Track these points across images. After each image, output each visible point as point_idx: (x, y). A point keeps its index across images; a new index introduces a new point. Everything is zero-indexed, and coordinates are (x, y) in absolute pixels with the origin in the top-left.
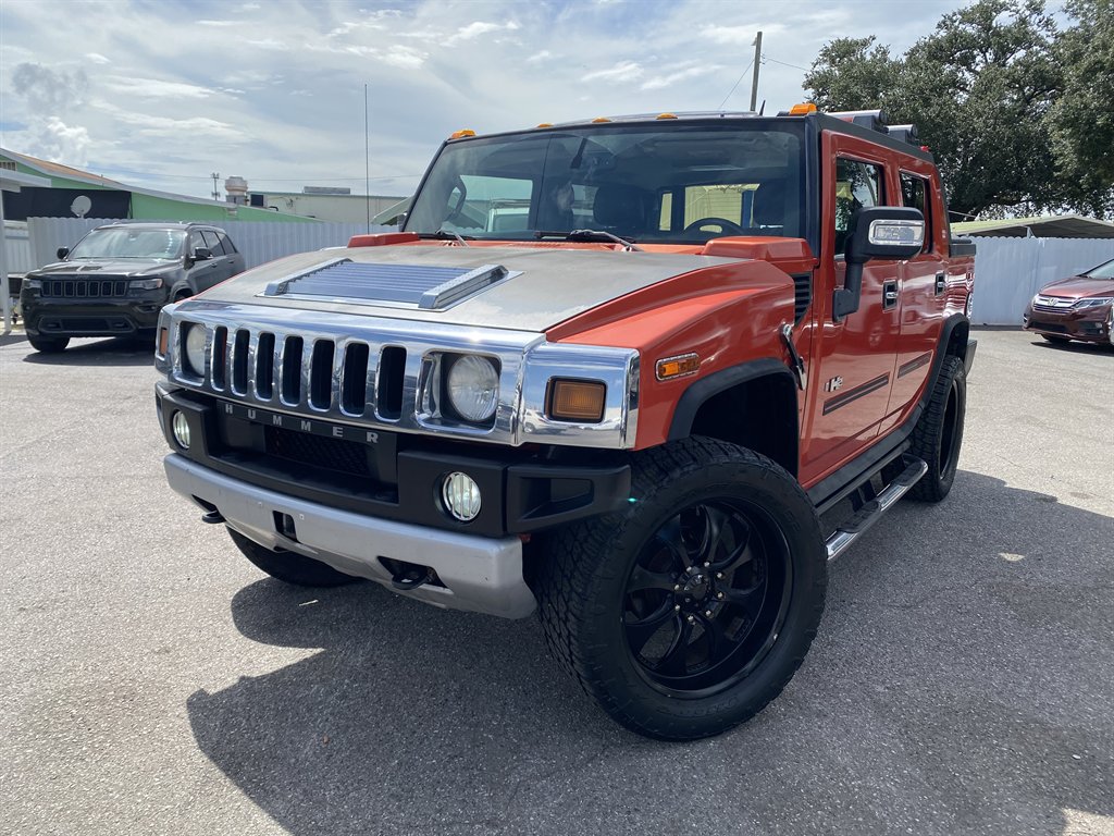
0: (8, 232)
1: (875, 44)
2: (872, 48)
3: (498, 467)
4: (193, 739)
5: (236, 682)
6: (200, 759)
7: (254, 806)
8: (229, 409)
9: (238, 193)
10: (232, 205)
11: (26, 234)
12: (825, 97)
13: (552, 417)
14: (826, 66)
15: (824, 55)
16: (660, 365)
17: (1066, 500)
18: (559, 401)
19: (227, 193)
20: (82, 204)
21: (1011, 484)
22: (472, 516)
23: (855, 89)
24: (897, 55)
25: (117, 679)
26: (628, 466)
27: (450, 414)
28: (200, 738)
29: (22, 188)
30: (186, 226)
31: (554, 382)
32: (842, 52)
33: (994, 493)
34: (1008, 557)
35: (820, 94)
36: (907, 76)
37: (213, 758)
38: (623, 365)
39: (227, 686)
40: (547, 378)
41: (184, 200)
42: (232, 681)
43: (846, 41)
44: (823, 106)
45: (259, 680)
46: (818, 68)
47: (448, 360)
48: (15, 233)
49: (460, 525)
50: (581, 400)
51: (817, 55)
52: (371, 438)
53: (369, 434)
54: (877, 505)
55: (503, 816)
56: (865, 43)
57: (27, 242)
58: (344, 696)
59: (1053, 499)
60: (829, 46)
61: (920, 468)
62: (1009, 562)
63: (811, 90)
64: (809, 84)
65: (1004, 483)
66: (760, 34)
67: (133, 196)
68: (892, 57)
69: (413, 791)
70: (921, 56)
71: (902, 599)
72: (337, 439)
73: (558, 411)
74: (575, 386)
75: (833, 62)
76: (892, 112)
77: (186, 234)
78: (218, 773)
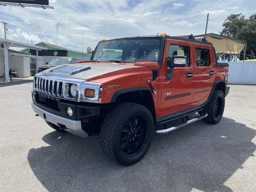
0: (39, 59)
1: (241, 15)
2: (240, 16)
3: (74, 106)
4: (27, 156)
5: (41, 147)
6: (26, 159)
7: (31, 168)
8: (39, 94)
9: (89, 51)
10: (88, 54)
11: (42, 59)
12: (228, 28)
13: (86, 96)
14: (228, 21)
15: (228, 18)
16: (108, 87)
17: (249, 126)
18: (87, 93)
19: (87, 51)
20: (56, 53)
21: (237, 121)
22: (71, 115)
23: (235, 26)
24: (247, 18)
25: (20, 145)
26: (99, 107)
27: (70, 95)
28: (28, 156)
29: (42, 50)
30: (71, 58)
31: (86, 90)
32: (233, 17)
33: (231, 123)
34: (223, 137)
35: (226, 28)
36: (249, 23)
37: (28, 160)
38: (98, 86)
39: (39, 148)
40: (85, 88)
41: (78, 52)
42: (40, 147)
43: (234, 15)
44: (227, 30)
45: (45, 147)
46: (226, 21)
47: (70, 85)
48: (40, 59)
49: (70, 117)
50: (91, 93)
51: (226, 18)
52: (57, 100)
53: (57, 99)
54: (186, 122)
55: (75, 175)
56: (239, 15)
57: (42, 61)
58: (59, 151)
59: (245, 125)
60: (229, 16)
61: (205, 115)
62: (222, 138)
63: (224, 27)
64: (224, 25)
65: (235, 121)
66: (208, 14)
67: (68, 51)
68: (245, 18)
69: (61, 169)
70: (253, 18)
71: (190, 144)
72: (52, 100)
73: (87, 95)
74: (90, 90)
75: (230, 20)
76: (245, 32)
77: (71, 60)
78: (28, 162)
